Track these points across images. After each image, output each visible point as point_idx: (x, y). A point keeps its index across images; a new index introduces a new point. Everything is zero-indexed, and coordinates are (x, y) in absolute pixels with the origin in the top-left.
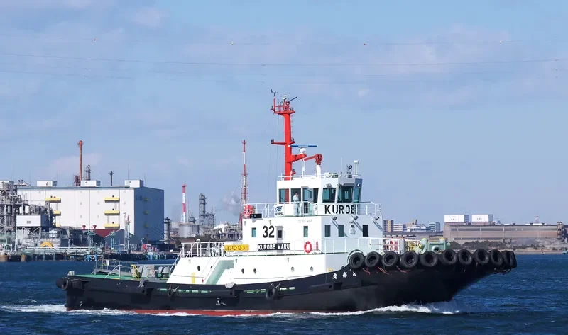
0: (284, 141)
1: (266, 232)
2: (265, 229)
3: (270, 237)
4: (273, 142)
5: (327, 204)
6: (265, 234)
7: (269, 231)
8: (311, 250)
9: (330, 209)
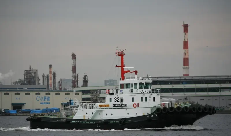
0: (121, 66)
1: (116, 100)
2: (116, 99)
3: (118, 101)
4: (116, 66)
5: (141, 89)
6: (116, 101)
7: (117, 100)
8: (136, 106)
9: (142, 91)
